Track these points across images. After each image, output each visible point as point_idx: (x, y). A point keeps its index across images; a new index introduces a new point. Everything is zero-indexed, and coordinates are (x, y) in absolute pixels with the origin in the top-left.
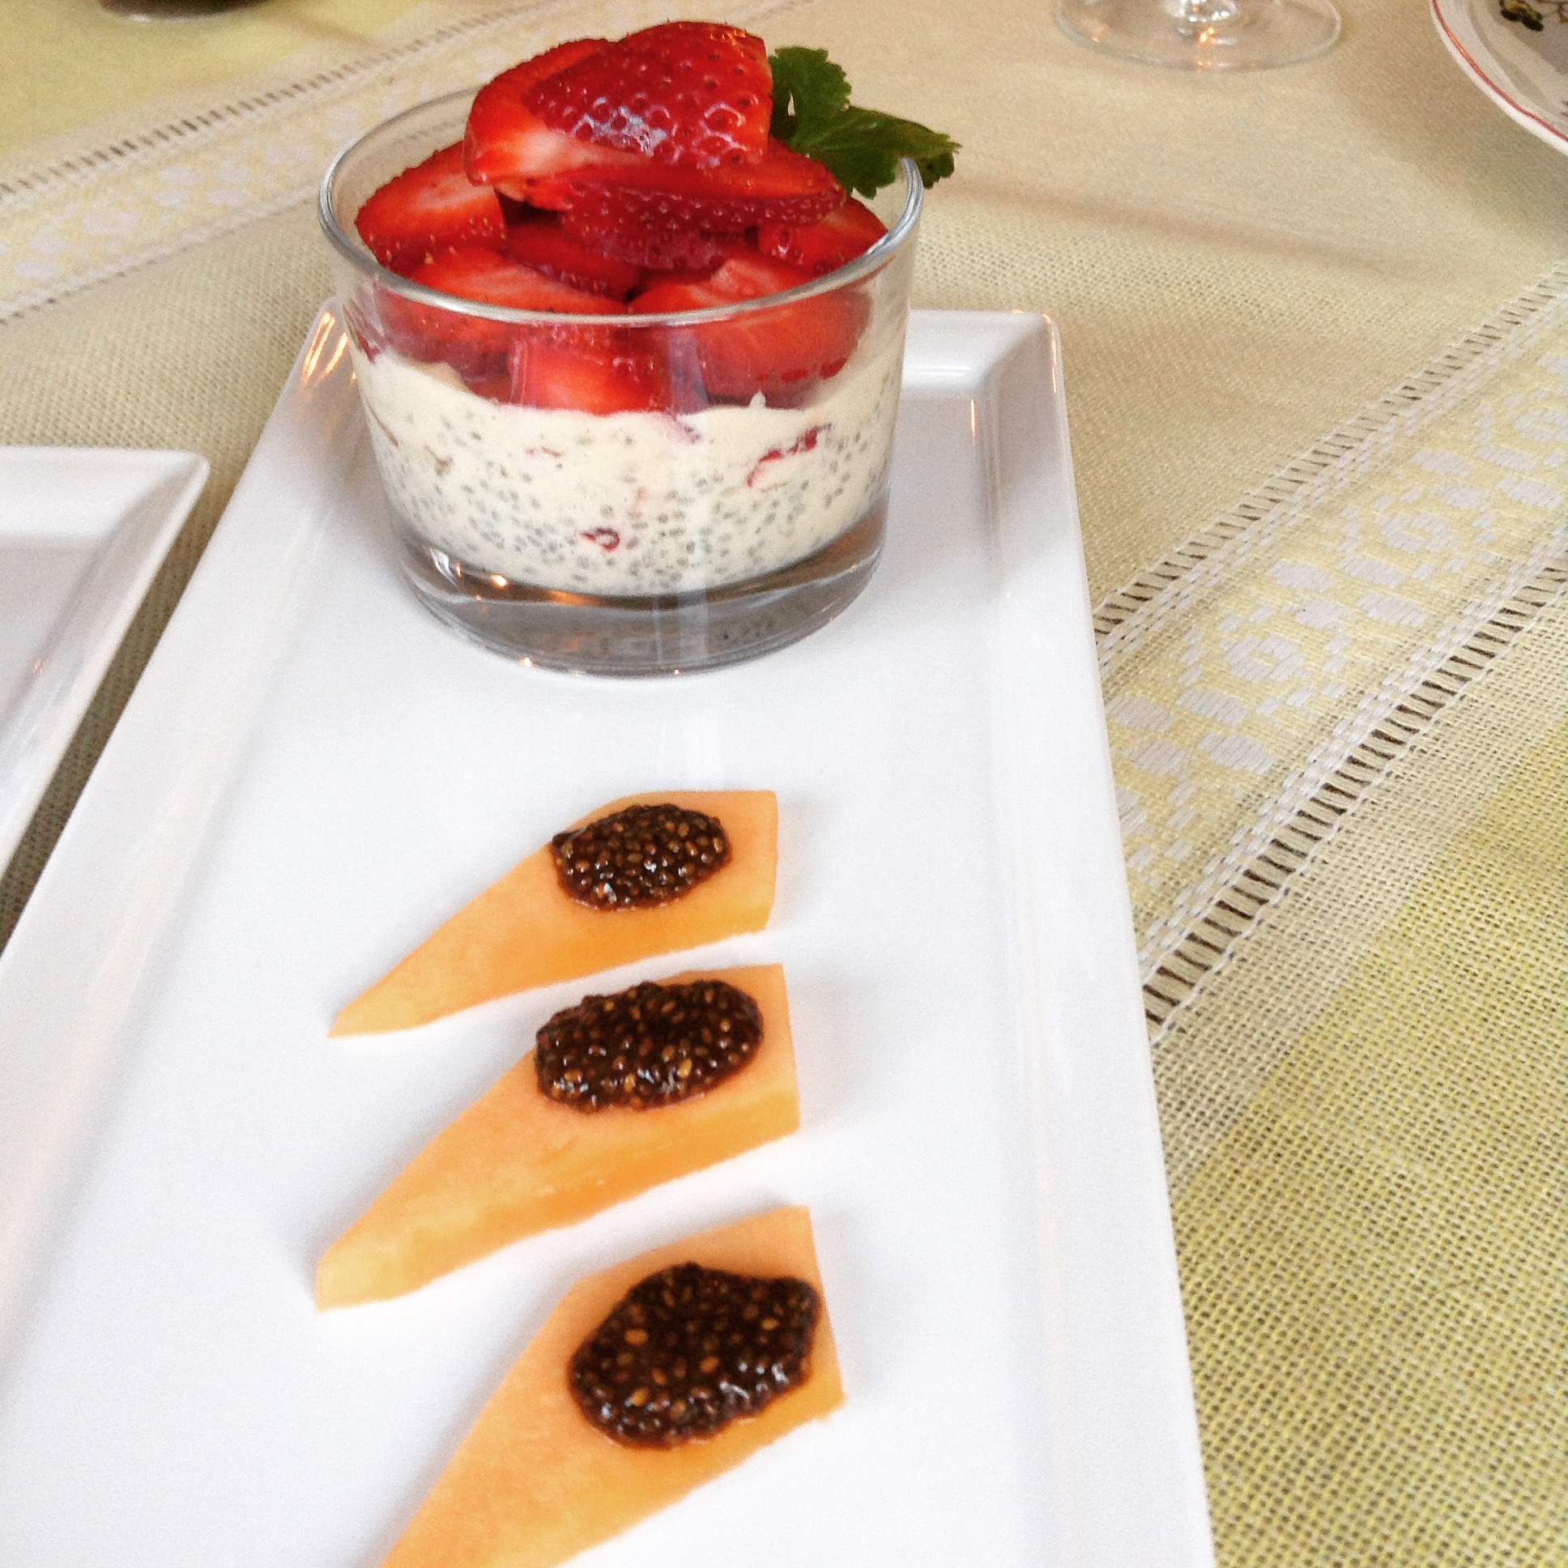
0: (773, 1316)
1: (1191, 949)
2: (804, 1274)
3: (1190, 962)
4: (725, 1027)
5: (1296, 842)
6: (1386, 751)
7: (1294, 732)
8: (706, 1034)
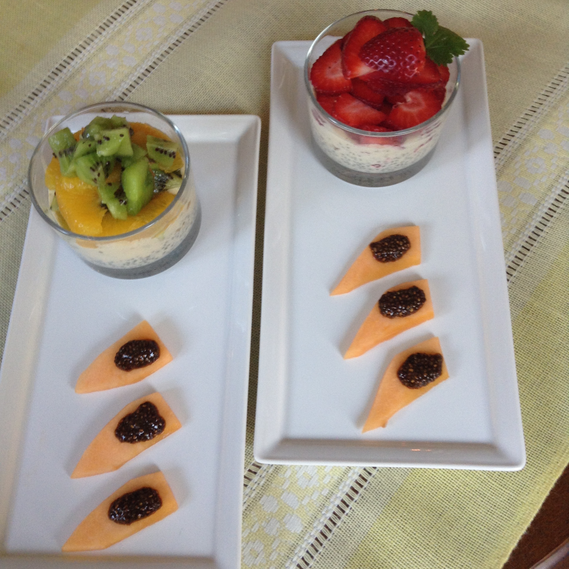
0: (436, 364)
1: (516, 260)
2: (439, 352)
3: (516, 264)
4: (419, 300)
5: (541, 226)
6: (564, 196)
7: (542, 191)
8: (415, 302)
